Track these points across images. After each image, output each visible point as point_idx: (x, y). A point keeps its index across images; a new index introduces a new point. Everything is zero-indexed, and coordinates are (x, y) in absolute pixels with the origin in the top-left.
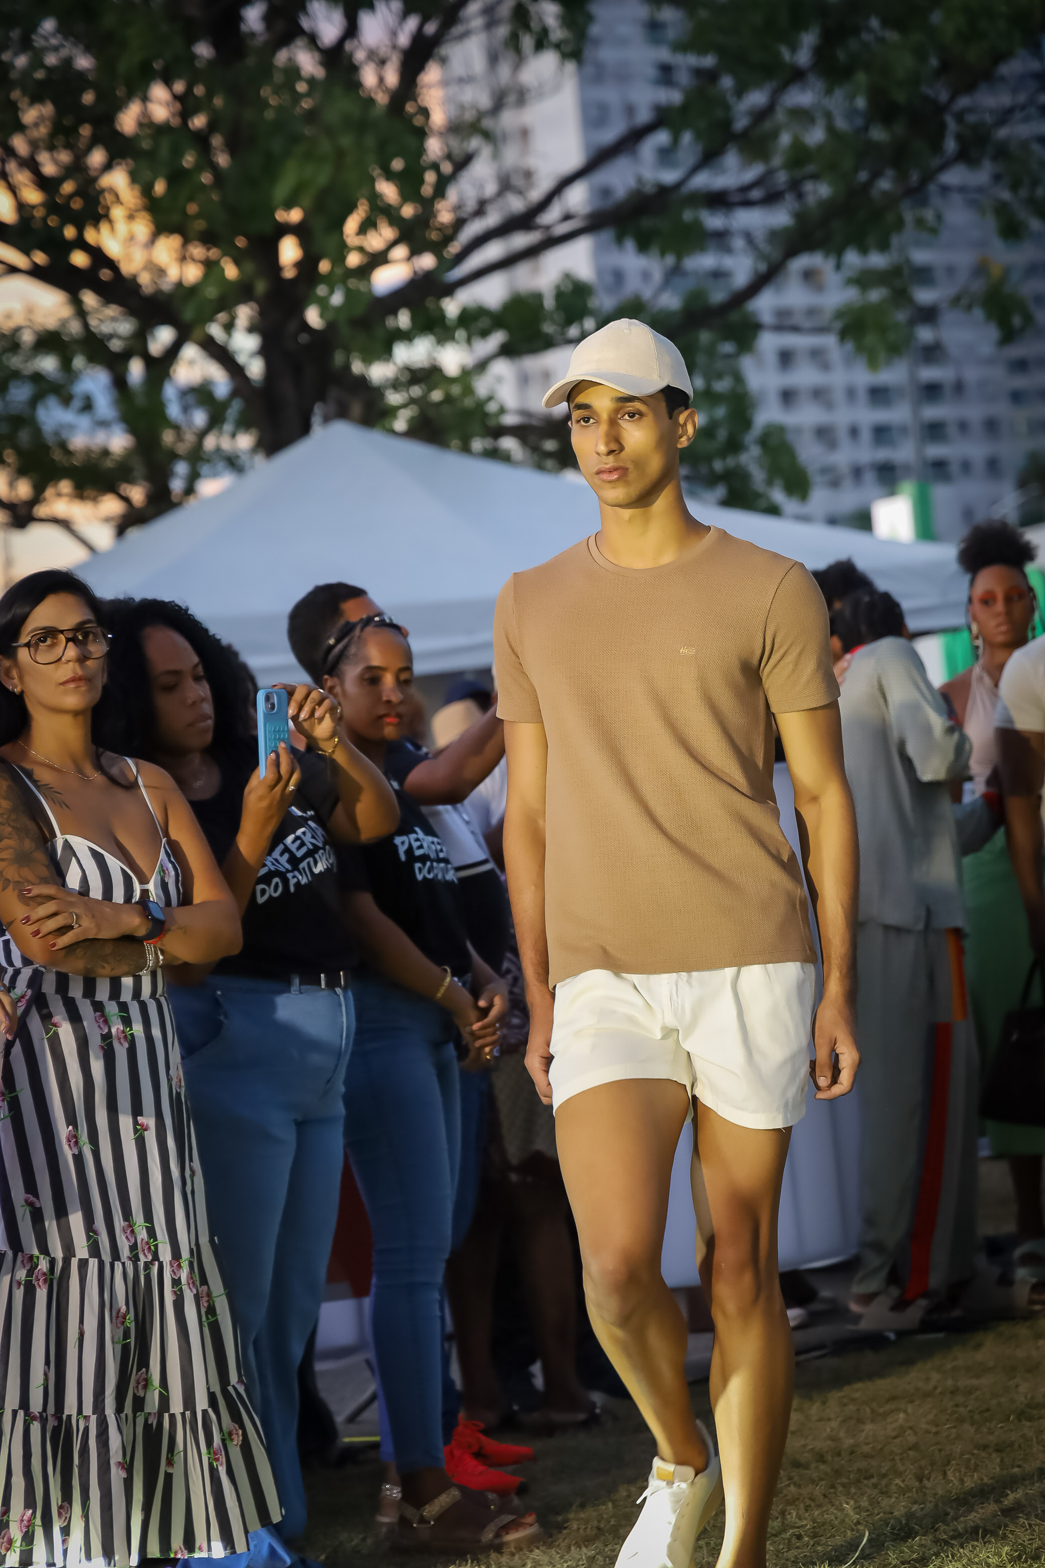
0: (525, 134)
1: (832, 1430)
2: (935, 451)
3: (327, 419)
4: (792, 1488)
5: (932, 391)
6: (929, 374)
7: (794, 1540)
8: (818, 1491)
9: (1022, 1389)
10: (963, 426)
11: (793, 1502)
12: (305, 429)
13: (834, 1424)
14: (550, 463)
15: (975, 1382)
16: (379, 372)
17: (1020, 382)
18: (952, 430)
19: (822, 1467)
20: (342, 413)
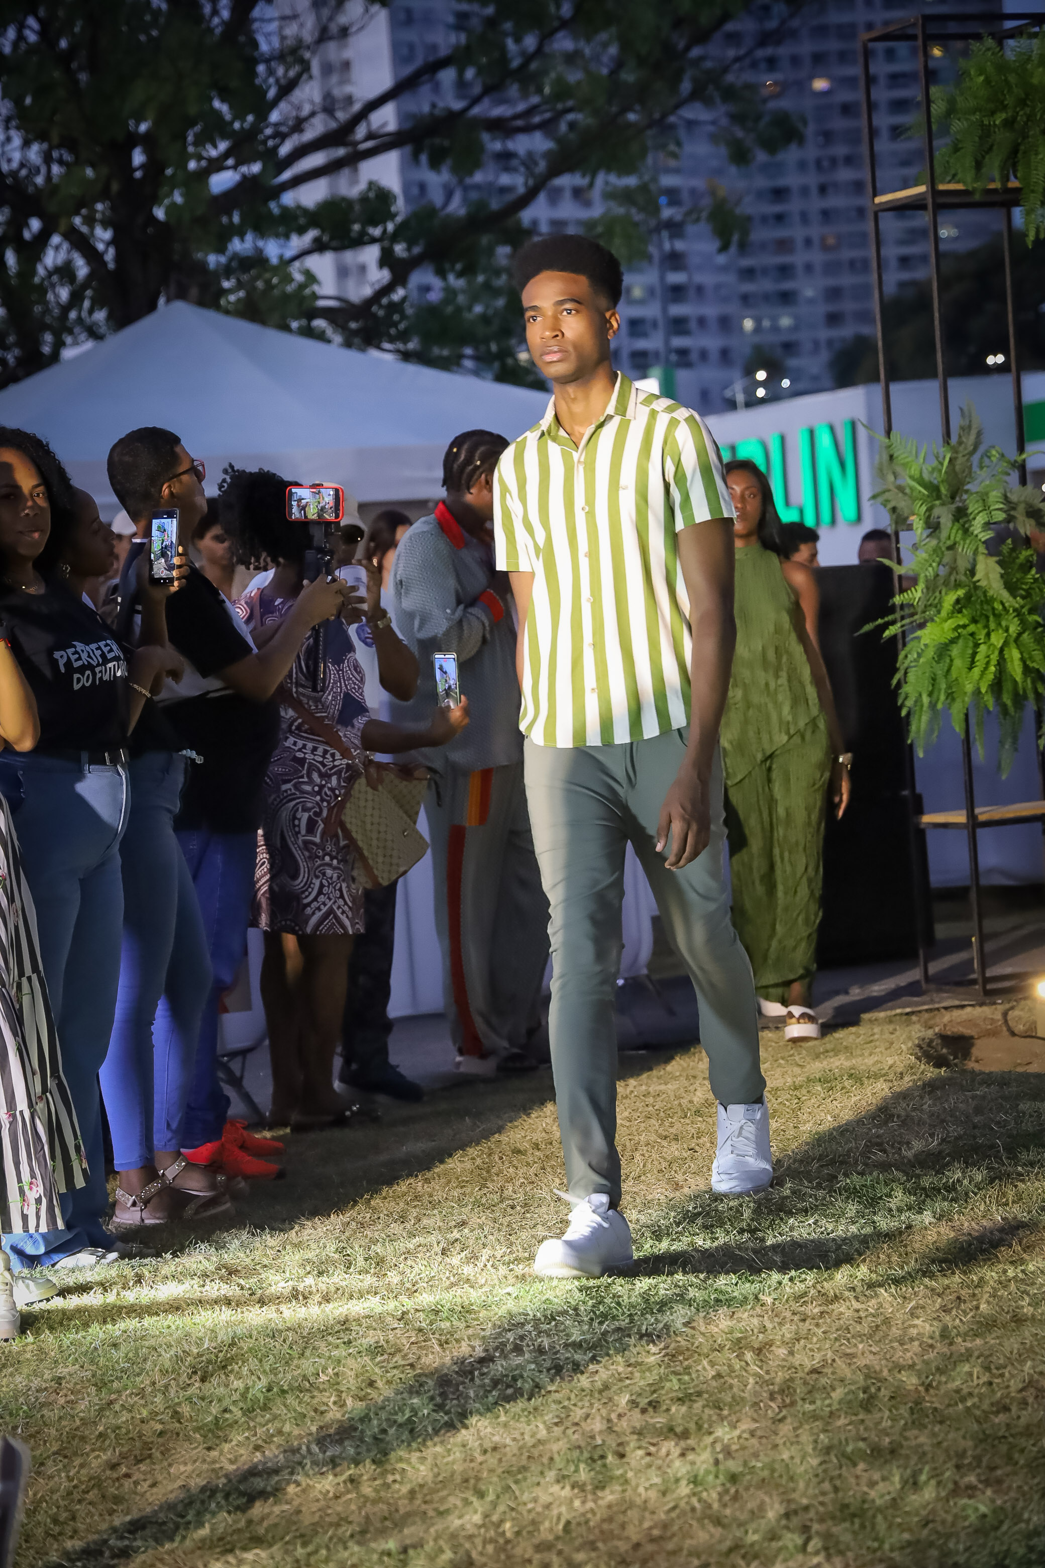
0: (346, 65)
1: (547, 1124)
2: (678, 342)
3: (168, 301)
4: (511, 1170)
5: (677, 293)
6: (676, 278)
7: (509, 1209)
8: (532, 1171)
9: (698, 1093)
10: (702, 321)
11: (510, 1180)
12: (152, 307)
13: (548, 1120)
14: (357, 340)
15: (663, 1087)
16: (213, 260)
17: (748, 287)
18: (693, 325)
19: (537, 1153)
20: (181, 295)
